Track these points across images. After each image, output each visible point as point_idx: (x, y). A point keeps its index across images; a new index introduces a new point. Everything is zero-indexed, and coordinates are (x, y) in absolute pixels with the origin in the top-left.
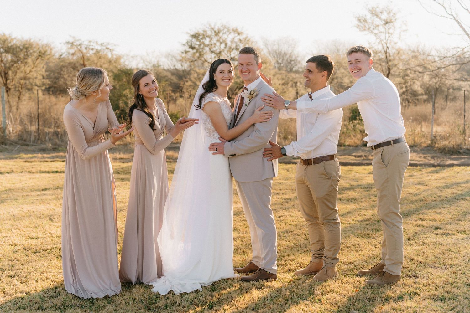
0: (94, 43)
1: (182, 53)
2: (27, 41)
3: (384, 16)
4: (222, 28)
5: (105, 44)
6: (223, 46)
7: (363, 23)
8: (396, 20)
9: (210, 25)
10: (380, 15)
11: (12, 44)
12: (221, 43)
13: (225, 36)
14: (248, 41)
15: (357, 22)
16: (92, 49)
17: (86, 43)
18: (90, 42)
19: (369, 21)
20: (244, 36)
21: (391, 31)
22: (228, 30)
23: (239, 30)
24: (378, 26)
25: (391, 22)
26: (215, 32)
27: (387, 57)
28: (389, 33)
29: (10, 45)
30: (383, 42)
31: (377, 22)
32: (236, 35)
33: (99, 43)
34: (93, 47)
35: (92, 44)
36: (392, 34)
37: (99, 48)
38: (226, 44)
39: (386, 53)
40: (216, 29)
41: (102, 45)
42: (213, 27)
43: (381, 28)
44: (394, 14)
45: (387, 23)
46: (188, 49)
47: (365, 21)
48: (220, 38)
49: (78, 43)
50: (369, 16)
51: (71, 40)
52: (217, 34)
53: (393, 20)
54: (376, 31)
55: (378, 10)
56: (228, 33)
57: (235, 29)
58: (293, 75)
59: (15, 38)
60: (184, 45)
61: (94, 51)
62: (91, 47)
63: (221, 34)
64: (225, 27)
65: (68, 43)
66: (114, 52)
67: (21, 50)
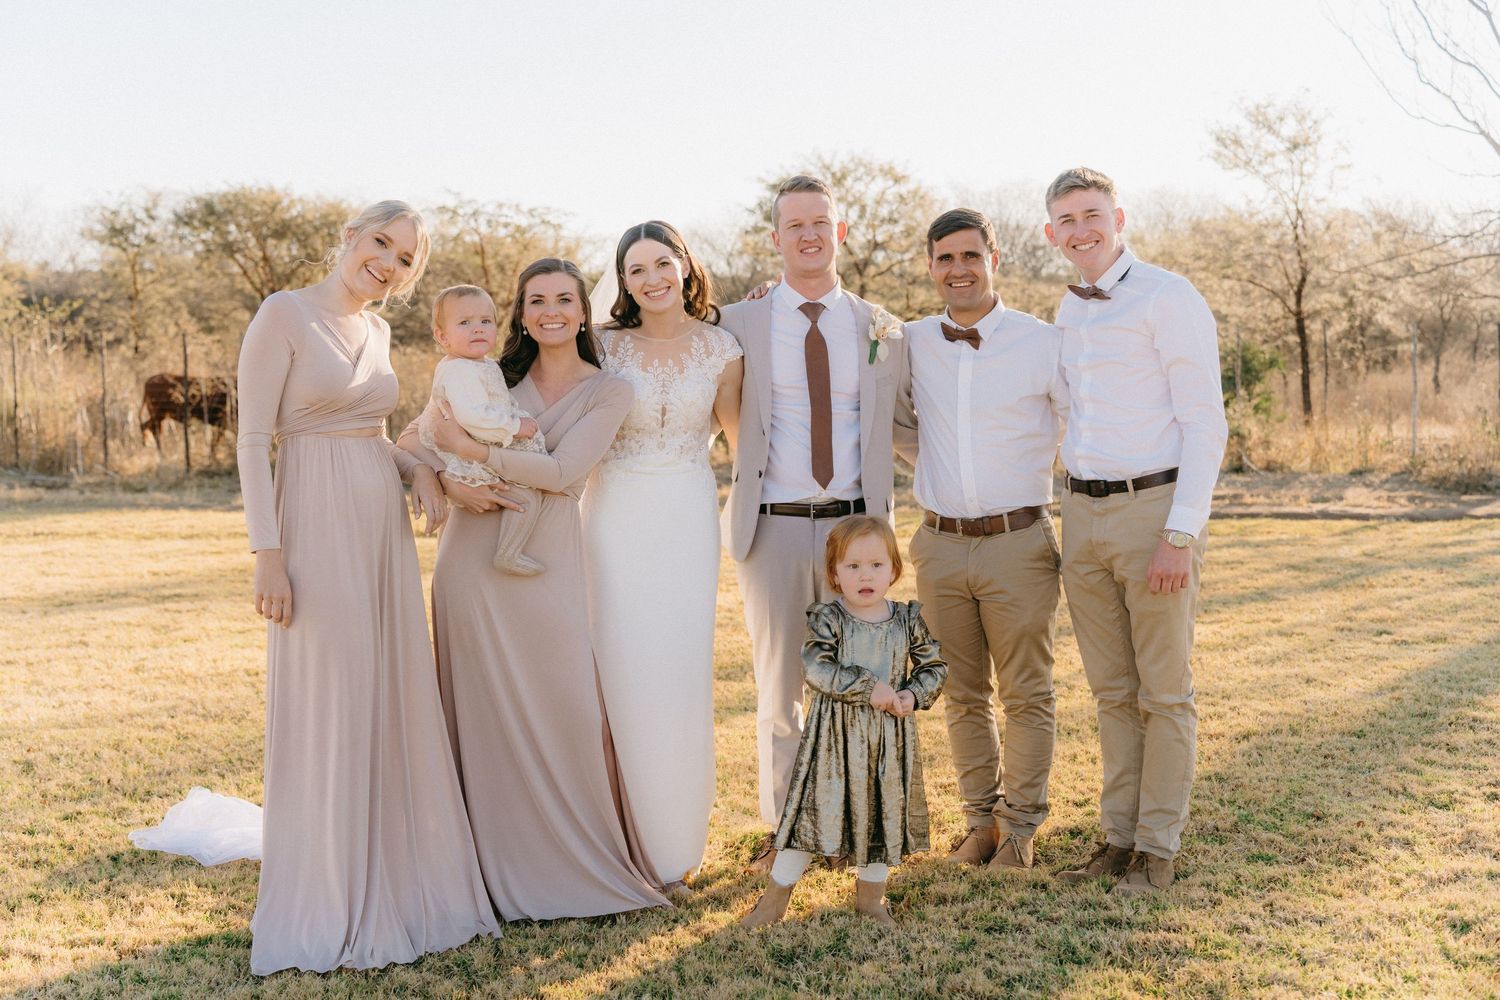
0: (509, 208)
1: (747, 232)
2: (331, 205)
3: (1289, 129)
4: (851, 166)
5: (540, 210)
6: (854, 214)
7: (1232, 147)
8: (1319, 138)
9: (820, 158)
10: (1276, 127)
11: (294, 212)
12: (850, 205)
13: (860, 187)
14: (922, 197)
15: (1215, 146)
16: (506, 225)
17: (490, 209)
18: (500, 206)
19: (1248, 142)
20: (912, 186)
21: (1307, 168)
22: (869, 171)
23: (899, 170)
24: (1272, 155)
25: (1306, 143)
26: (833, 174)
27: (1297, 237)
28: (1301, 175)
29: (287, 216)
30: (1286, 199)
31: (1270, 143)
32: (891, 183)
33: (525, 208)
34: (509, 220)
35: (505, 211)
36: (1309, 176)
37: (523, 222)
38: (863, 209)
39: (1295, 228)
40: (836, 168)
41: (531, 212)
42: (827, 161)
43: (1281, 162)
44: (1315, 122)
45: (1296, 146)
46: (762, 224)
47: (1237, 142)
48: (847, 191)
49: (469, 210)
50: (1246, 128)
51: (451, 203)
52: (839, 181)
53: (1313, 137)
54: (1266, 169)
55: (1272, 114)
56: (867, 179)
57: (886, 167)
58: (1043, 288)
59: (301, 200)
60: (752, 212)
61: (511, 229)
62: (503, 220)
63: (848, 182)
64: (860, 163)
65: (443, 209)
66: (564, 233)
67: (317, 230)
